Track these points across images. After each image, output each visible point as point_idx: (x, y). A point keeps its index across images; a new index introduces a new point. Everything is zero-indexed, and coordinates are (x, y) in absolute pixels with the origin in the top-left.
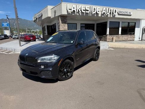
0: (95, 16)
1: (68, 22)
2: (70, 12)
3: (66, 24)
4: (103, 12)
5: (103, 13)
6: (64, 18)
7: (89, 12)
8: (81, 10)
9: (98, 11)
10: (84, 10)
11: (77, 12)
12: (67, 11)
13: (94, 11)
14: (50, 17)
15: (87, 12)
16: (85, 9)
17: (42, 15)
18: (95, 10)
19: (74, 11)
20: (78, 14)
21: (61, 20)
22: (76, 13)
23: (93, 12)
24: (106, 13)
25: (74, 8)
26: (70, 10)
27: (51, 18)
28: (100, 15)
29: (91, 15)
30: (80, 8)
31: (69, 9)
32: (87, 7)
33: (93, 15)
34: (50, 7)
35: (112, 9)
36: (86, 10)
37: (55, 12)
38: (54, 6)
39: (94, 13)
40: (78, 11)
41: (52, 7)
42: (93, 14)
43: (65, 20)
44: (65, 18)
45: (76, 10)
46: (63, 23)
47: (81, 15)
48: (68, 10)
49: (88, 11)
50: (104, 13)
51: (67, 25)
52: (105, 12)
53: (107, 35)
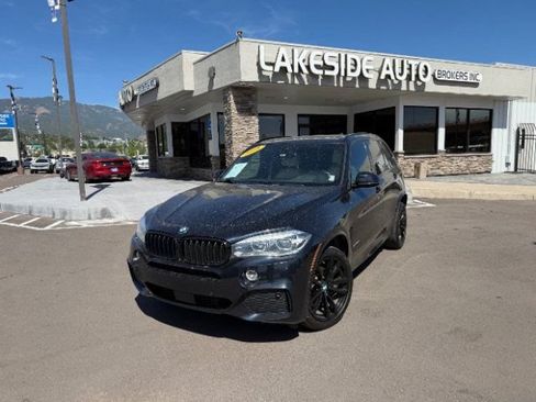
0: (357, 86)
1: (262, 108)
3: (253, 117)
4: (385, 72)
5: (383, 77)
6: (246, 96)
7: (335, 73)
8: (308, 67)
9: (367, 70)
10: (317, 67)
11: (293, 74)
12: (260, 70)
13: (353, 71)
14: (192, 92)
15: (328, 73)
16: (321, 63)
17: (158, 85)
18: (356, 65)
19: (284, 70)
21: (236, 103)
23: (349, 73)
24: (393, 77)
25: (283, 59)
26: (271, 68)
27: (195, 94)
28: (372, 85)
29: (341, 85)
30: (304, 60)
31: (267, 64)
32: (330, 55)
33: (349, 84)
34: (190, 57)
35: (414, 63)
36: (326, 67)
37: (212, 74)
38: (208, 53)
39: (354, 78)
40: (296, 70)
41: (198, 55)
42: (348, 79)
43: (251, 103)
44: (249, 96)
45: (292, 66)
47: (306, 83)
48: (263, 66)
49: (332, 68)
50: (388, 76)
51: (257, 120)
52: (391, 72)
53: (397, 153)
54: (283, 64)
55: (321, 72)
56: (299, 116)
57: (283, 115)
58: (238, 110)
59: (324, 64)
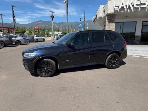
2: (118, 10)
3: (113, 24)
6: (111, 17)
8: (133, 6)
14: (102, 17)
15: (142, 6)
17: (97, 16)
19: (122, 8)
20: (129, 11)
21: (108, 19)
22: (126, 9)
25: (123, 4)
30: (131, 3)
31: (116, 6)
37: (104, 11)
44: (113, 17)
45: (126, 6)
46: (109, 22)
47: (133, 11)
49: (145, 4)
51: (115, 24)
54: (122, 6)
55: (138, 6)
56: (143, 22)
57: (136, 22)
58: (108, 22)
59: (141, 3)
